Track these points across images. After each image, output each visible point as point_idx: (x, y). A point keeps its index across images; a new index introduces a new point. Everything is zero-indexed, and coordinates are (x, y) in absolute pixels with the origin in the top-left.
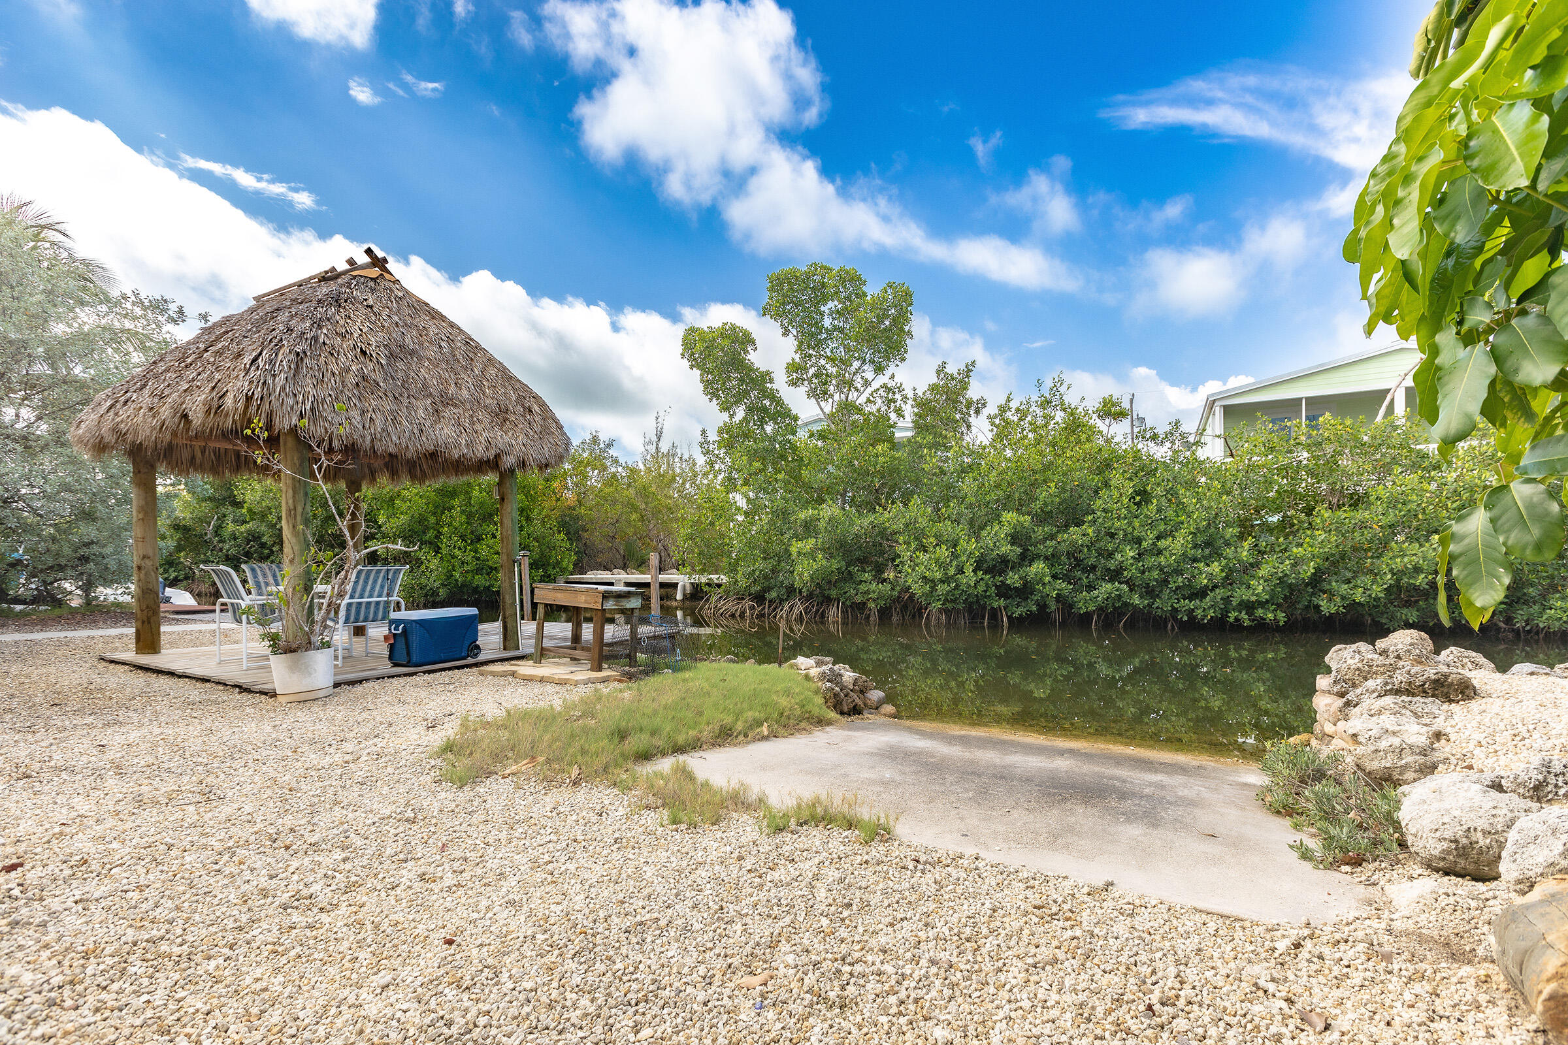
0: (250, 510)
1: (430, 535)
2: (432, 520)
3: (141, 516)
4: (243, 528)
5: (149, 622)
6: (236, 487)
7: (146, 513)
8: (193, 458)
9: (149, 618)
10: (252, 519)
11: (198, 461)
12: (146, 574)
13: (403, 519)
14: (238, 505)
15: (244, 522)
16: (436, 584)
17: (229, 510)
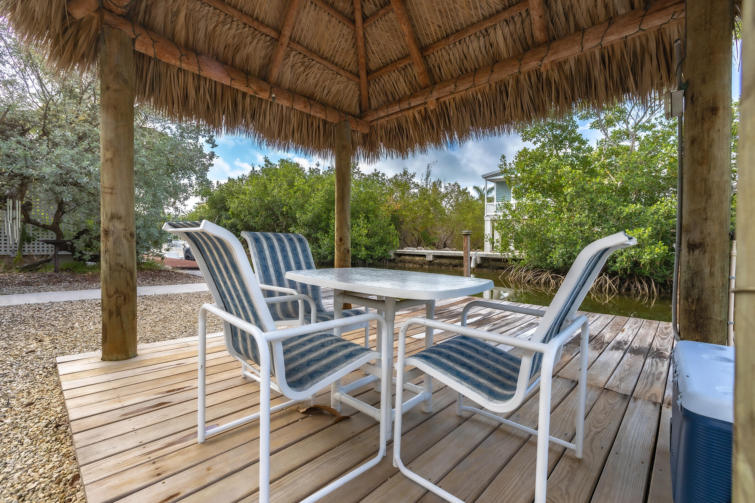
0: (232, 213)
1: (323, 224)
2: (325, 216)
3: (109, 155)
4: (229, 222)
5: (119, 314)
6: (227, 201)
7: (116, 153)
8: (186, 97)
9: (118, 308)
10: (233, 217)
11: (191, 102)
12: (115, 243)
13: (310, 215)
14: (227, 210)
15: (230, 219)
16: (326, 253)
17: (223, 213)
